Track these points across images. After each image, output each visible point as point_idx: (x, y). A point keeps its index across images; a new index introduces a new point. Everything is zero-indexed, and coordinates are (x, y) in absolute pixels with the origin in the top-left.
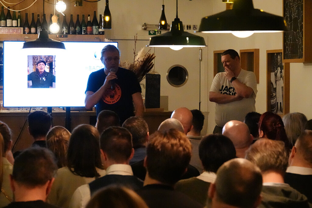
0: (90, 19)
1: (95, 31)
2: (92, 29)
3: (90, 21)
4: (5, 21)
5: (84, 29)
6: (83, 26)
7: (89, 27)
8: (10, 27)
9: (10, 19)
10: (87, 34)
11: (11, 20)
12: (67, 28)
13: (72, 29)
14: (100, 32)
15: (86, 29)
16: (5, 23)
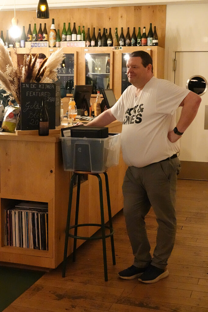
0: (145, 30)
1: (149, 43)
2: (147, 41)
3: (145, 33)
4: (71, 36)
5: (139, 41)
6: (138, 38)
7: (143, 39)
8: (75, 41)
9: (74, 34)
10: (141, 45)
11: (76, 35)
12: (123, 40)
13: (128, 41)
14: (153, 43)
15: (141, 41)
16: (71, 37)
